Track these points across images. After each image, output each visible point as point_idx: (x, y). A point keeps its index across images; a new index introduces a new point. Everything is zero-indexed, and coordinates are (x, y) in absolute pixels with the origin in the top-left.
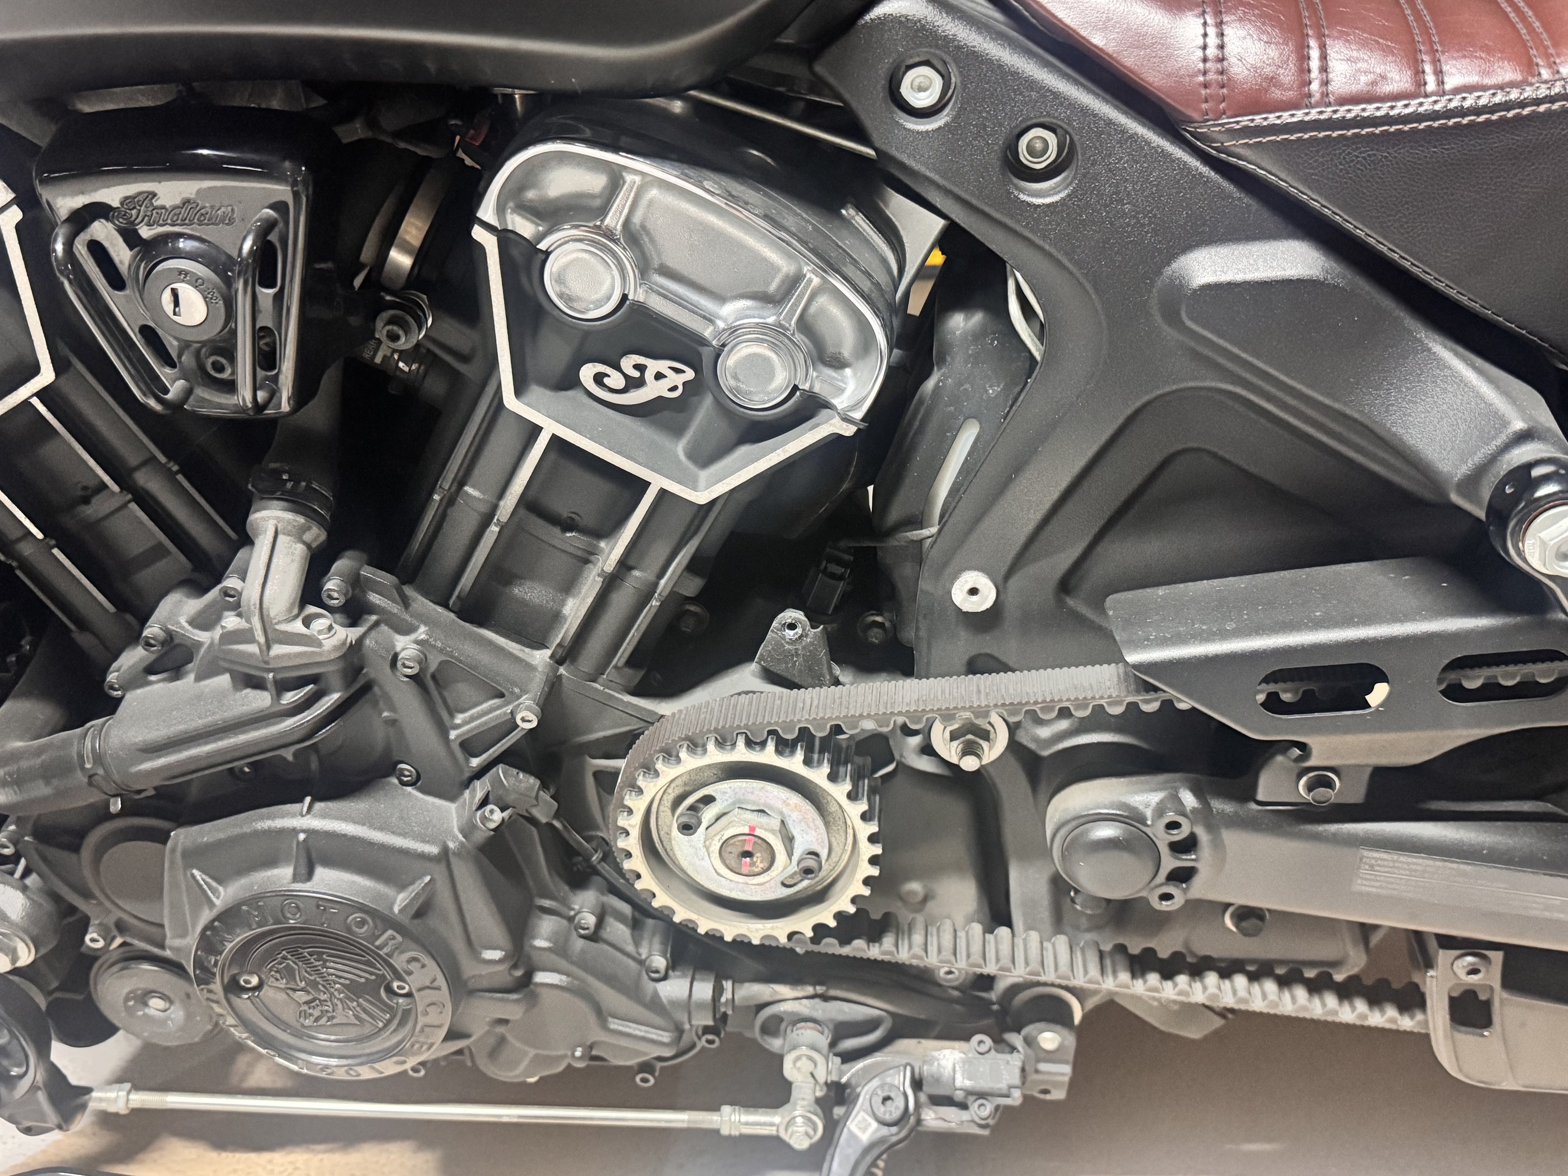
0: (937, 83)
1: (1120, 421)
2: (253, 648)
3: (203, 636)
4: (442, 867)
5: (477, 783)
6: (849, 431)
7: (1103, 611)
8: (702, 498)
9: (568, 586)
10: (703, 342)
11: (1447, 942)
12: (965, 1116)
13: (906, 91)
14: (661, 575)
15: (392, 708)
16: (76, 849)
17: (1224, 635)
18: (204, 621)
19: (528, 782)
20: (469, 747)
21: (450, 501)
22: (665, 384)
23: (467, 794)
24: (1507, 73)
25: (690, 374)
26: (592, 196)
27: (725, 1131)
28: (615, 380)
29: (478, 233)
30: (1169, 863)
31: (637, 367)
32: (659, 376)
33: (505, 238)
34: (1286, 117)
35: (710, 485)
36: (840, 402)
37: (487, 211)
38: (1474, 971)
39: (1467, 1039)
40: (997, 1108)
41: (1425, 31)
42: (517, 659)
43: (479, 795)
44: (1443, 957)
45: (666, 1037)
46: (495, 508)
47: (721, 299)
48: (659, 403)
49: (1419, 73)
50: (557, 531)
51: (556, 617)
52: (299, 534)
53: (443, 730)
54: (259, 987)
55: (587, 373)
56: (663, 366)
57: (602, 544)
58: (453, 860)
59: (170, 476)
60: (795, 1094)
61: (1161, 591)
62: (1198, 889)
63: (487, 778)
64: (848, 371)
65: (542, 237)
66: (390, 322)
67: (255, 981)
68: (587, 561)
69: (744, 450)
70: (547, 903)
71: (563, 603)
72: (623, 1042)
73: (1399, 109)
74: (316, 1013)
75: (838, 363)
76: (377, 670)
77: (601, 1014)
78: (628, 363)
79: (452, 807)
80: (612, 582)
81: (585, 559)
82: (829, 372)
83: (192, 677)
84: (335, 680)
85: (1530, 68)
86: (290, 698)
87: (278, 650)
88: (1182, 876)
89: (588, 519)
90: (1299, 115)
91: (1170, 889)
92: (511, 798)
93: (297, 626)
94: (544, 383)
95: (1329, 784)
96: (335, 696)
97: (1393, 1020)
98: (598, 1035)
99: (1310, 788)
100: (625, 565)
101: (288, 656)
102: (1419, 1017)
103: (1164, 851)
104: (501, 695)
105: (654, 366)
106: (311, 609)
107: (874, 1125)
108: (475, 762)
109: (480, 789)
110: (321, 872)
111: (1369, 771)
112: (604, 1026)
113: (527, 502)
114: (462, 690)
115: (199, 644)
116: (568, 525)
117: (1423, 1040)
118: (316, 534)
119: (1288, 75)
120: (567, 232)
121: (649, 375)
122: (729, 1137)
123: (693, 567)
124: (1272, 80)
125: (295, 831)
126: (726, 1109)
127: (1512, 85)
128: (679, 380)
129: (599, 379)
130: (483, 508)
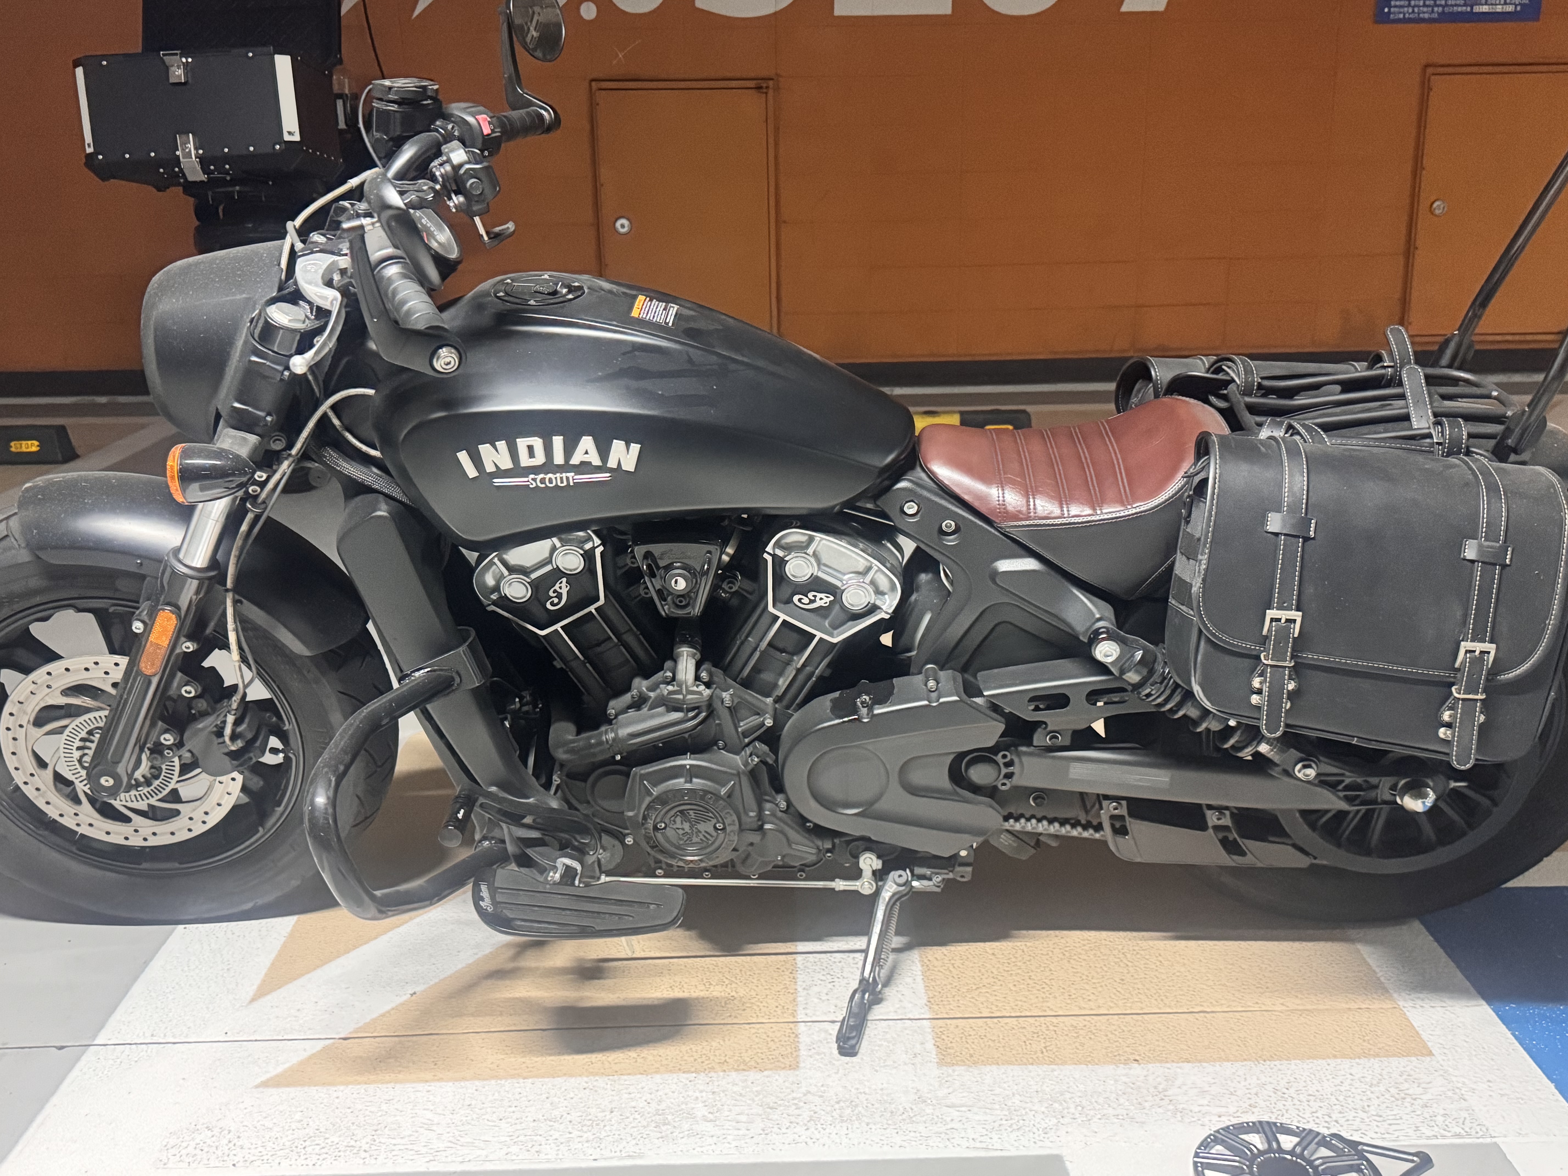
0: (916, 507)
1: (977, 614)
2: (681, 697)
3: (652, 694)
4: (737, 779)
5: (747, 749)
6: (887, 617)
7: (976, 678)
8: (835, 640)
9: (781, 674)
10: (837, 588)
11: (1106, 797)
12: (931, 883)
13: (905, 509)
14: (817, 668)
15: (719, 719)
16: (585, 781)
17: (1016, 685)
18: (652, 689)
19: (765, 748)
20: (745, 734)
21: (742, 643)
22: (823, 601)
23: (743, 753)
24: (1088, 511)
25: (832, 598)
26: (802, 542)
27: (837, 889)
28: (806, 600)
29: (766, 556)
30: (1004, 771)
31: (814, 596)
32: (821, 599)
33: (774, 556)
34: (1024, 523)
35: (838, 635)
36: (884, 607)
37: (769, 549)
38: (1116, 809)
39: (1120, 839)
40: (944, 879)
41: (1065, 495)
42: (762, 701)
43: (748, 753)
44: (1105, 803)
45: (814, 851)
46: (758, 645)
47: (844, 574)
48: (821, 608)
49: (1062, 511)
50: (778, 653)
51: (775, 685)
52: (693, 656)
53: (736, 728)
54: (665, 828)
55: (796, 598)
56: (822, 595)
57: (795, 658)
58: (742, 776)
59: (637, 636)
60: (864, 874)
61: (996, 671)
62: (1016, 781)
63: (751, 747)
64: (886, 596)
65: (785, 556)
66: (728, 583)
67: (663, 825)
68: (788, 664)
69: (850, 623)
70: (767, 798)
71: (778, 680)
72: (798, 854)
73: (1057, 521)
74: (685, 838)
75: (882, 593)
76: (717, 704)
77: (789, 842)
78: (810, 595)
79: (738, 757)
80: (799, 671)
81: (788, 663)
82: (880, 596)
83: (646, 709)
84: (704, 708)
85: (1094, 509)
86: (691, 714)
87: (689, 697)
88: (1009, 776)
89: (790, 649)
90: (1028, 523)
91: (1005, 781)
92: (760, 753)
93: (695, 688)
94: (781, 602)
95: (1057, 738)
96: (704, 714)
97: (1092, 835)
98: (786, 851)
99: (1050, 739)
100: (804, 665)
101: (692, 699)
102: (1102, 833)
103: (1002, 766)
104: (758, 714)
105: (819, 595)
106: (698, 683)
107: (895, 886)
108: (747, 740)
109: (748, 751)
110: (695, 780)
111: (1070, 732)
112: (790, 845)
113: (770, 644)
114: (743, 712)
115: (650, 697)
116: (782, 651)
117: (1104, 843)
118: (698, 656)
119: (1024, 509)
120: (793, 555)
121: (817, 599)
122: (840, 891)
123: (829, 666)
124: (1020, 512)
125: (685, 766)
126: (837, 880)
127: (1089, 515)
128: (828, 600)
129: (800, 600)
130: (754, 645)
